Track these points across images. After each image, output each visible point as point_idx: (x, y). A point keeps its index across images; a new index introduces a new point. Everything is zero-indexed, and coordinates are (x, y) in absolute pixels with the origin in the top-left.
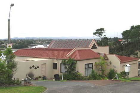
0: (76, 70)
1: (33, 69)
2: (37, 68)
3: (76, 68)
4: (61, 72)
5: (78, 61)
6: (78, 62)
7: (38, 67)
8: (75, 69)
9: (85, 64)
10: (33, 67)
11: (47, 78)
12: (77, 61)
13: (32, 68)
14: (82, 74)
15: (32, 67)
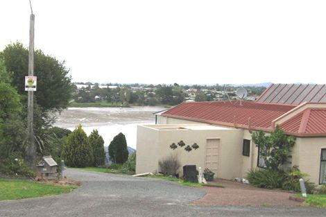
0: (291, 163)
1: (181, 149)
2: (193, 149)
3: (291, 157)
4: (258, 165)
5: (297, 138)
6: (299, 142)
7: (196, 147)
8: (289, 160)
9: (322, 149)
10: (182, 144)
11: (215, 176)
12: (295, 137)
13: (179, 147)
14: (307, 175)
15: (176, 144)
